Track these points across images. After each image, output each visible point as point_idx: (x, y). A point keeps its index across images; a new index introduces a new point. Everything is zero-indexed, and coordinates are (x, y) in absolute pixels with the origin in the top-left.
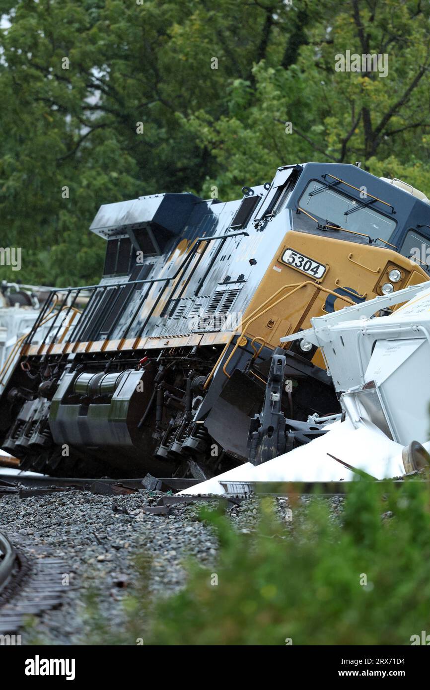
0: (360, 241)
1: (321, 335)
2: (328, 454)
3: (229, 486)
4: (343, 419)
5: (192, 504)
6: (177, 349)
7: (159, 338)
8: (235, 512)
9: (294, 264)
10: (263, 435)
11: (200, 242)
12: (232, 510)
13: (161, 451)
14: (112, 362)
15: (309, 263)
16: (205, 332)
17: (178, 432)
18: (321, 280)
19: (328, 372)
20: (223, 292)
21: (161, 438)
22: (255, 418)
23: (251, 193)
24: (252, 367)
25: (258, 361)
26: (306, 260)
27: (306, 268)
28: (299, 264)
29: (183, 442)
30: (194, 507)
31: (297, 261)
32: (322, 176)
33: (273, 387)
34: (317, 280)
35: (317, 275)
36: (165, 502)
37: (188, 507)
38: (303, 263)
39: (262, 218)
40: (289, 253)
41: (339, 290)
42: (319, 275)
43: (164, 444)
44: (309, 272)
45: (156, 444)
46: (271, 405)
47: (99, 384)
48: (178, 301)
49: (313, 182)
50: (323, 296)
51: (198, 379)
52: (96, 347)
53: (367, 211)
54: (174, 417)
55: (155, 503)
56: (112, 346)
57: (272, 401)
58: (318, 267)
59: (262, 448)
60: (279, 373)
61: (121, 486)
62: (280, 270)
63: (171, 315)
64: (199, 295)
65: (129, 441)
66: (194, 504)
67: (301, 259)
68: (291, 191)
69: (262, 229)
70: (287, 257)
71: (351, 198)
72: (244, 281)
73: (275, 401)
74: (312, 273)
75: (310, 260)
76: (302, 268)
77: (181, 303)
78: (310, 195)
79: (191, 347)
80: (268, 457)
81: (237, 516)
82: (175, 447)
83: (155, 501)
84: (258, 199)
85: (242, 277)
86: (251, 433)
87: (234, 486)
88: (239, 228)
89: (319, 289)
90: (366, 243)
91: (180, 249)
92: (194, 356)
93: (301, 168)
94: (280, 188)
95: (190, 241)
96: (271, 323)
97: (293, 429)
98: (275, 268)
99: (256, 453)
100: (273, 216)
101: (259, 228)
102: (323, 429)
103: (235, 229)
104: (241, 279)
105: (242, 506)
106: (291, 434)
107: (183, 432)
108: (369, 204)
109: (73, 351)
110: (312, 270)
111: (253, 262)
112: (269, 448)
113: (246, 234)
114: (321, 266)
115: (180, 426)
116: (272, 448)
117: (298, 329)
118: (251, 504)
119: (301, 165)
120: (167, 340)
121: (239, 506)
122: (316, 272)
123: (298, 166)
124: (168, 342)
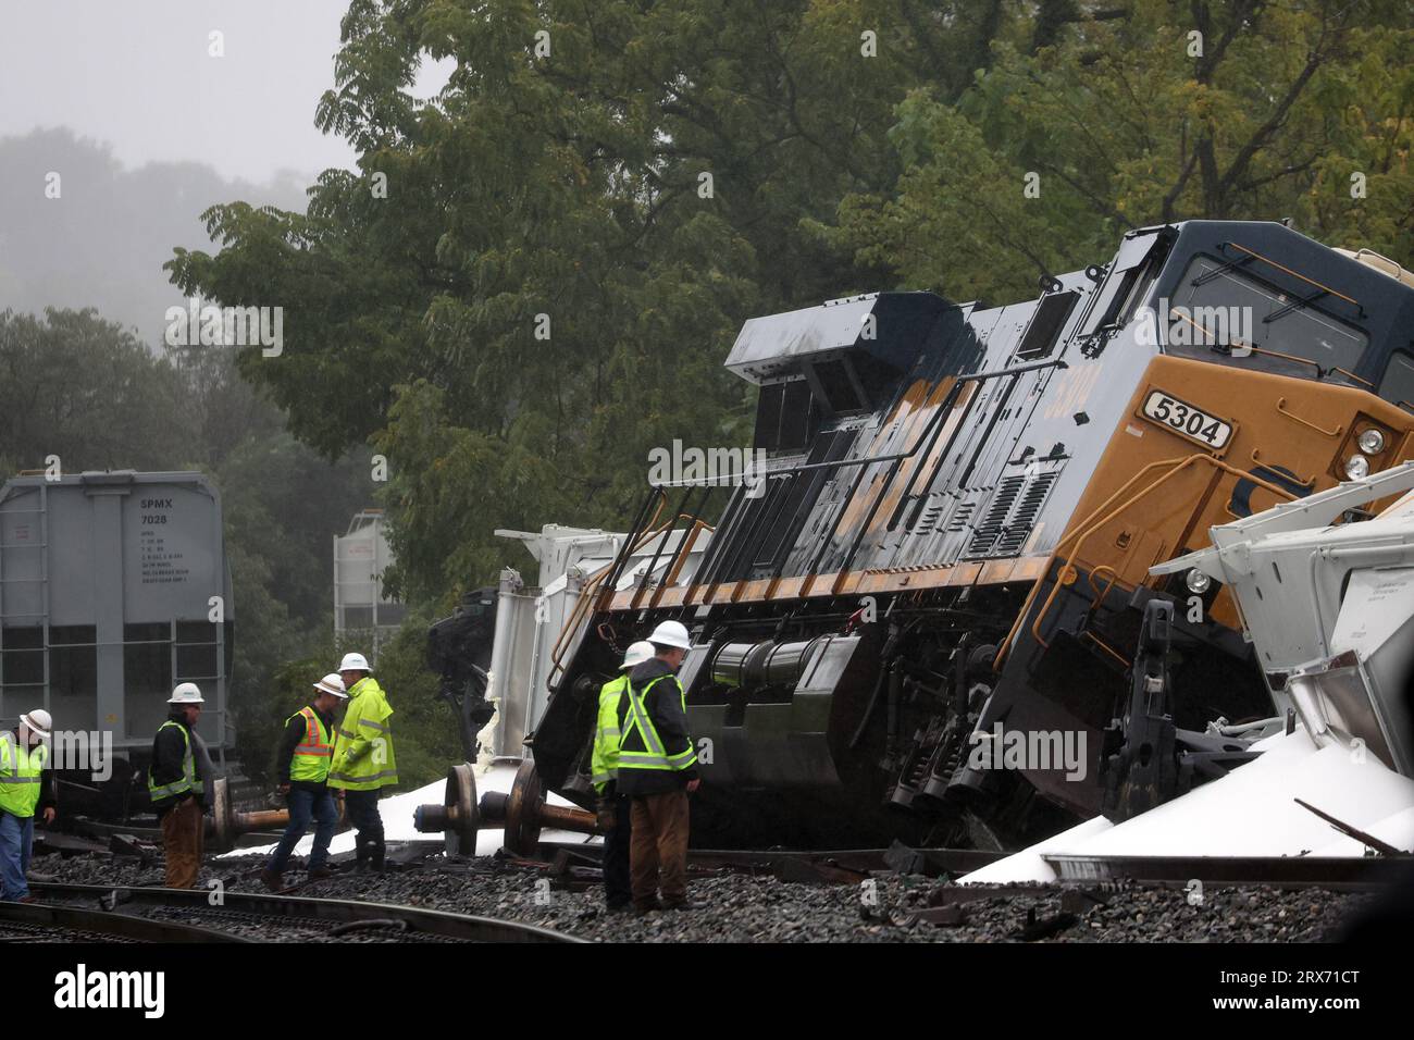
0: (1299, 373)
1: (1232, 562)
2: (1297, 801)
3: (1064, 867)
4: (1291, 729)
5: (1004, 903)
6: (928, 593)
7: (887, 571)
8: (1098, 918)
9: (1167, 421)
10: (1131, 761)
11: (963, 383)
12: (1093, 915)
13: (898, 795)
14: (788, 619)
15: (1197, 420)
16: (987, 558)
17: (936, 755)
18: (1222, 452)
19: (1246, 634)
20: (1021, 479)
21: (899, 769)
22: (1113, 728)
23: (1056, 287)
24: (1090, 625)
25: (1102, 614)
26: (1191, 412)
27: (1193, 428)
28: (1177, 421)
29: (950, 777)
30: (1009, 908)
31: (1174, 414)
32: (1218, 247)
33: (1148, 666)
34: (1214, 452)
35: (1213, 443)
36: (945, 898)
37: (997, 910)
38: (1187, 419)
39: (1096, 333)
40: (1157, 398)
41: (1259, 471)
42: (1218, 442)
43: (906, 782)
44: (1199, 436)
45: (889, 780)
46: (1146, 702)
47: (765, 665)
48: (923, 499)
49: (1197, 261)
50: (1228, 484)
51: (982, 651)
52: (755, 591)
53: (1308, 315)
54: (924, 729)
55: (922, 901)
56: (789, 589)
57: (1147, 694)
58: (1215, 427)
59: (1129, 787)
60: (1160, 637)
61: (835, 865)
62: (1139, 434)
63: (910, 525)
64: (968, 485)
65: (831, 775)
66: (1008, 903)
67: (1181, 411)
68: (1155, 278)
69: (1096, 354)
70: (1152, 407)
71: (1277, 291)
72: (1065, 457)
73: (1155, 694)
74: (1205, 439)
75: (1201, 413)
76: (1183, 429)
77: (930, 503)
78: (1195, 284)
79: (959, 589)
80: (1141, 805)
81: (1104, 927)
82: (931, 786)
83: (922, 896)
84: (1073, 297)
85: (1059, 449)
86: (1105, 757)
87: (1077, 865)
88: (1037, 355)
89: (1221, 470)
90: (1312, 378)
91: (909, 400)
92: (963, 604)
93: (1175, 232)
94: (1132, 274)
95: (931, 384)
96: (1124, 537)
97: (1191, 748)
98: (1129, 429)
99: (1117, 797)
100: (1120, 328)
101: (1090, 351)
102: (1251, 749)
103: (1026, 357)
104: (1058, 453)
105: (1112, 907)
106: (1187, 759)
107: (946, 758)
108: (1313, 301)
109: (706, 601)
110: (1204, 433)
111: (1081, 419)
112: (1142, 788)
113: (1061, 365)
114: (1222, 425)
115: (941, 744)
116: (1150, 788)
117: (1181, 551)
118: (1131, 902)
119: (1174, 226)
120: (905, 576)
121: (1106, 907)
122: (1212, 437)
123: (1168, 228)
124: (907, 580)
